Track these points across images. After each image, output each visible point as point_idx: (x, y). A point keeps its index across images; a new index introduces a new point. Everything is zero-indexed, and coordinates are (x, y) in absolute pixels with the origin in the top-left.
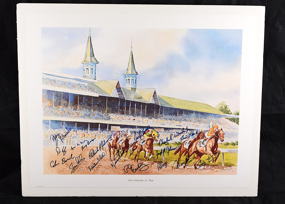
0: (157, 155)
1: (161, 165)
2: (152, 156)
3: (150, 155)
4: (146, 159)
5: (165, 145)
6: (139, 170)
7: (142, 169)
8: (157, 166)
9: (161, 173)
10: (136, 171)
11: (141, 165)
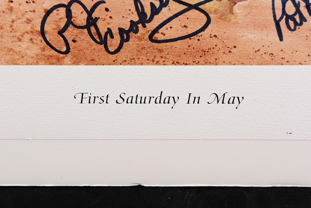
1: (297, 6)
6: (144, 38)
7: (169, 29)
8: (273, 9)
9: (295, 52)
10: (128, 43)
11: (157, 6)
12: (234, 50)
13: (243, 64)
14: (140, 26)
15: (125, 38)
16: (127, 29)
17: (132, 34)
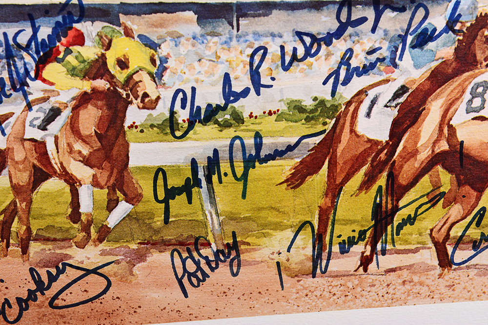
0: (166, 201)
1: (197, 263)
2: (123, 208)
3: (112, 205)
4: (86, 228)
5: (211, 129)
6: (43, 305)
7: (69, 294)
8: (174, 268)
9: (202, 307)
10: (27, 311)
11: (54, 274)
12: (138, 310)
13: (150, 322)
14: (38, 294)
15: (24, 307)
16: (24, 298)
17: (30, 302)
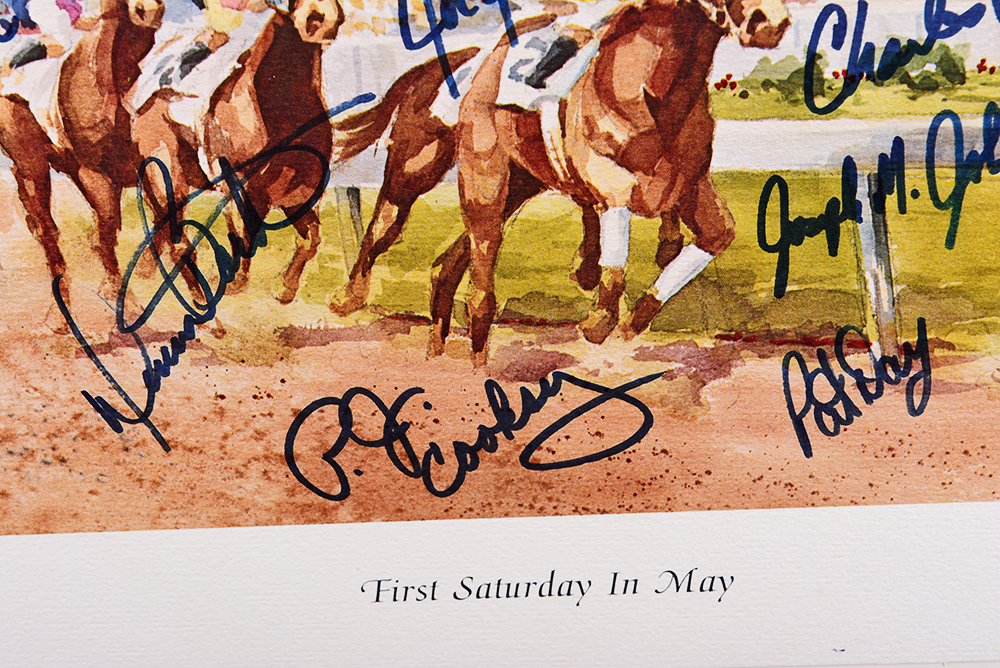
0: (782, 249)
1: (838, 385)
2: (692, 260)
3: (667, 252)
4: (610, 302)
5: (892, 94)
6: (509, 461)
7: (564, 440)
8: (787, 392)
9: (840, 478)
10: (475, 471)
11: (536, 395)
12: (706, 480)
13: (727, 506)
14: (500, 435)
15: (469, 462)
16: (471, 444)
17: (483, 454)
